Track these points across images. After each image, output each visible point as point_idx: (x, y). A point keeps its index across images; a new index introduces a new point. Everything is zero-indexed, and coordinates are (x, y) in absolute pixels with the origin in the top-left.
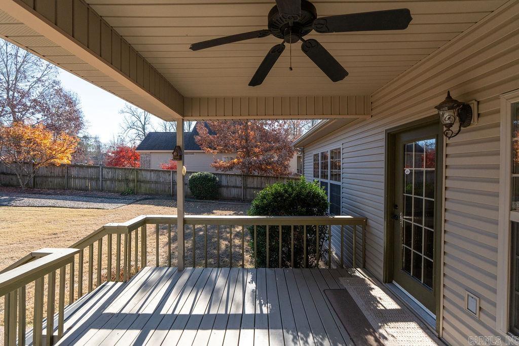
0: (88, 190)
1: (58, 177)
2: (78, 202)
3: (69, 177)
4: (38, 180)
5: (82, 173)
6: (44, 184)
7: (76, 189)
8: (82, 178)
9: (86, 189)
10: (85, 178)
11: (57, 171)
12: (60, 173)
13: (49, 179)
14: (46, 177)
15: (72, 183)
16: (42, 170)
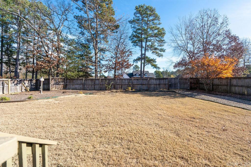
0: (245, 95)
1: (224, 85)
2: (231, 102)
3: (231, 85)
4: (215, 87)
5: (240, 83)
6: (217, 89)
7: (236, 94)
8: (240, 86)
9: (243, 94)
10: (242, 86)
11: (224, 82)
12: (226, 83)
13: (220, 87)
14: (218, 85)
15: (233, 89)
16: (216, 82)
